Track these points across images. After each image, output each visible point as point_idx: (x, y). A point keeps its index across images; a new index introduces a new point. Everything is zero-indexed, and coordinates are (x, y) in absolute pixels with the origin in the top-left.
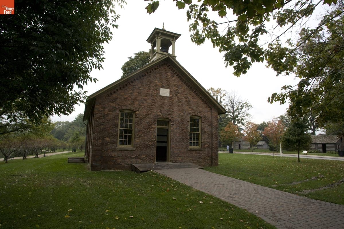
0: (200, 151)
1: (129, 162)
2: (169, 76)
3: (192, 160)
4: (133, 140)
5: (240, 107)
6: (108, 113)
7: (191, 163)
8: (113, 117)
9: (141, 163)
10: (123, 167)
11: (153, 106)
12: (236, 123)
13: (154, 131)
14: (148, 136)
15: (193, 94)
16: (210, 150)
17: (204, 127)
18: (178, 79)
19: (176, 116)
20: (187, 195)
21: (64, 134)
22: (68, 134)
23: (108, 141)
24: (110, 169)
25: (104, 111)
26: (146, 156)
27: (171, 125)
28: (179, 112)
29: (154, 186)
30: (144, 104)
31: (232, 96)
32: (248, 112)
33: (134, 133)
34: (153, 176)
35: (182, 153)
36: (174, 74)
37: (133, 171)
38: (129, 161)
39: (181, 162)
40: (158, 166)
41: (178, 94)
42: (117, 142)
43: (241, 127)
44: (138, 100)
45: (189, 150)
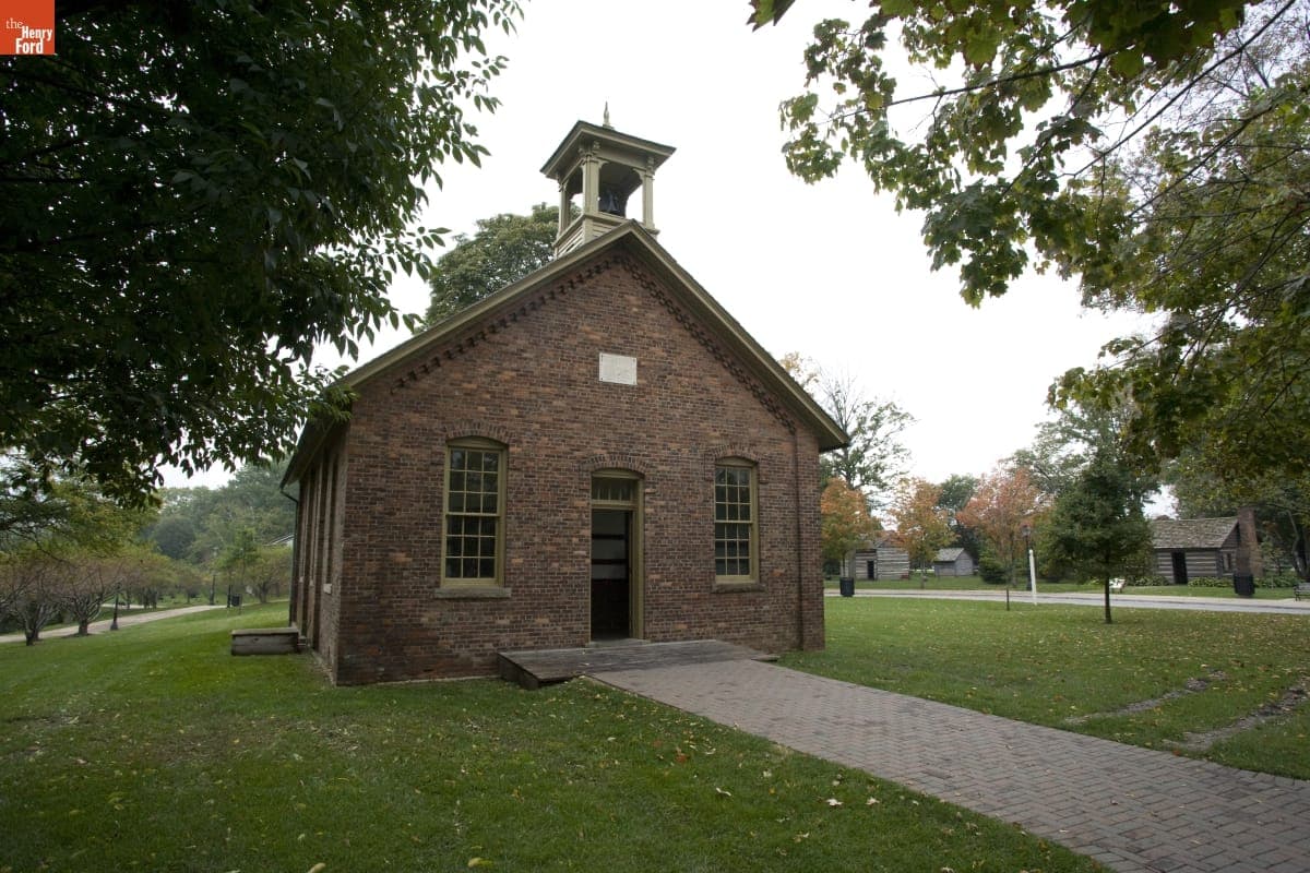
0: (757, 594)
1: (486, 644)
2: (634, 306)
3: (727, 630)
4: (499, 557)
5: (869, 423)
6: (401, 455)
7: (725, 640)
8: (421, 470)
9: (532, 648)
10: (466, 668)
11: (574, 422)
12: (856, 482)
13: (580, 519)
14: (559, 540)
15: (726, 374)
16: (794, 589)
17: (768, 502)
18: (669, 319)
19: (663, 462)
20: (765, 773)
21: (189, 539)
22: (205, 535)
23: (404, 563)
24: (414, 675)
25: (386, 444)
26: (551, 621)
27: (645, 494)
28: (674, 446)
29: (615, 741)
30: (540, 414)
31: (840, 383)
32: (897, 438)
33: (503, 530)
34: (597, 700)
35: (689, 604)
36: (652, 298)
37: (506, 680)
38: (489, 641)
39: (685, 639)
40: (602, 656)
41: (669, 377)
42: (439, 570)
43: (876, 498)
44: (518, 400)
45: (715, 589)
